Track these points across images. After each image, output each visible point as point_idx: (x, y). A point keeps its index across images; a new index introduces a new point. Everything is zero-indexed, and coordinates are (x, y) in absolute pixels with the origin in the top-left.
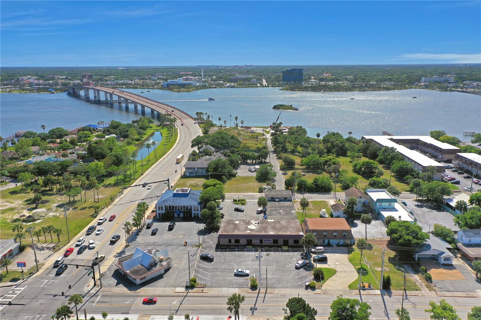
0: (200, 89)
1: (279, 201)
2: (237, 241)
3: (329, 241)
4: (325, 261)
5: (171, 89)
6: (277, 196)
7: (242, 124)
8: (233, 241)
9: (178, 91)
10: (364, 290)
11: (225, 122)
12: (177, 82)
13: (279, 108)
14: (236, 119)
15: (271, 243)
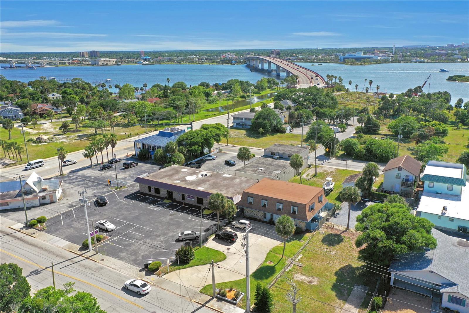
0: (379, 63)
1: (277, 159)
2: (157, 191)
3: (272, 216)
4: (229, 241)
5: (346, 62)
6: (280, 152)
7: (377, 90)
8: (153, 190)
9: (351, 65)
10: (220, 300)
11: (357, 87)
12: (355, 56)
13: (454, 80)
14: (371, 83)
15: (193, 201)
